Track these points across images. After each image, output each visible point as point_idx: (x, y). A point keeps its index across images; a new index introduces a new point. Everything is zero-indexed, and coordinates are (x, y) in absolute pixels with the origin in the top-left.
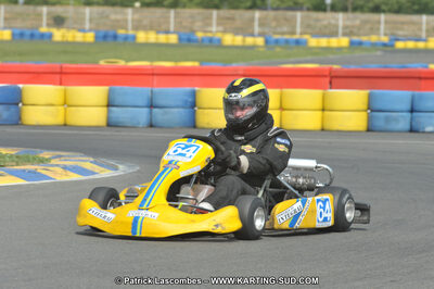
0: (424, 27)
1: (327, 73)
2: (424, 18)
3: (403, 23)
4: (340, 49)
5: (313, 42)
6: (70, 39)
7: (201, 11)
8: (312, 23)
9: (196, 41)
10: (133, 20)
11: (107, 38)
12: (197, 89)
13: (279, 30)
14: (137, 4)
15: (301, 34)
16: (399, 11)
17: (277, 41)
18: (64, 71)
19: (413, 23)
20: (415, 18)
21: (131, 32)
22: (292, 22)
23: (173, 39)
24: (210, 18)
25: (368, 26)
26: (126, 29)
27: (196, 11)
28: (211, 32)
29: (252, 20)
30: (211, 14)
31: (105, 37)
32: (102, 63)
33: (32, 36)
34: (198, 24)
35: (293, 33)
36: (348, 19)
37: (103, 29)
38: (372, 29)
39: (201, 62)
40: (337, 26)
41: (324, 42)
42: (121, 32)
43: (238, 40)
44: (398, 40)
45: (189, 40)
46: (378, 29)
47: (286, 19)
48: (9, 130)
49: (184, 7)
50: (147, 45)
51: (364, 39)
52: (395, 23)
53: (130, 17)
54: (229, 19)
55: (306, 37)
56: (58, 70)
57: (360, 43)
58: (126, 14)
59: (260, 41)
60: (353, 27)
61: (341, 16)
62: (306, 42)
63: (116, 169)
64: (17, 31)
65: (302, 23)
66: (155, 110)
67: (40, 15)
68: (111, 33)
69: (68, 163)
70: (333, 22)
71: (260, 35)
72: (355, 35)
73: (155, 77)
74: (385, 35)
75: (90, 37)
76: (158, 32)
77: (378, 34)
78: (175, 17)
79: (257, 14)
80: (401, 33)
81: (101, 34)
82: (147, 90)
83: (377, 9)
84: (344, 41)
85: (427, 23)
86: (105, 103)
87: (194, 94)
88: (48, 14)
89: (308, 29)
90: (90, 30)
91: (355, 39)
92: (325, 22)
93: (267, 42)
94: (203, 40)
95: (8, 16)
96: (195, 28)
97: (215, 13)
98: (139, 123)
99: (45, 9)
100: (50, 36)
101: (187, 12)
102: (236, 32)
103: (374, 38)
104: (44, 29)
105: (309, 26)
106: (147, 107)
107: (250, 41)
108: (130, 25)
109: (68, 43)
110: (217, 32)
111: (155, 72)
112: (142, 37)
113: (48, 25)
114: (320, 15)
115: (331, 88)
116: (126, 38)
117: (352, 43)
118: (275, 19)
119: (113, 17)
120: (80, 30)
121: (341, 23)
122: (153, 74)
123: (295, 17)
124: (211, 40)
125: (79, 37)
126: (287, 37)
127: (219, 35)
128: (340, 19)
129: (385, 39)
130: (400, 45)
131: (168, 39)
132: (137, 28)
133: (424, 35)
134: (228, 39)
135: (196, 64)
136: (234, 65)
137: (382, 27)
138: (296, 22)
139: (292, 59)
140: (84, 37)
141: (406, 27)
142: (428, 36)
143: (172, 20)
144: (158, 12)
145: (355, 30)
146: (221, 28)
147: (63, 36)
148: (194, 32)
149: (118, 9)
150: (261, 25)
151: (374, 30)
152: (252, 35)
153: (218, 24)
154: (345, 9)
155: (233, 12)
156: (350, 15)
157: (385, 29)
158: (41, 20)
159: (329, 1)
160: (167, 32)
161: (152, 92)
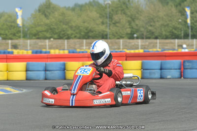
2: (177, 41)
3: (167, 43)
7: (79, 40)
8: (127, 44)
10: (49, 45)
13: (113, 47)
14: (52, 39)
15: (123, 49)
18: (8, 57)
19: (172, 43)
20: (172, 41)
21: (48, 50)
22: (118, 44)
23: (66, 52)
24: (83, 43)
25: (152, 45)
26: (45, 48)
27: (76, 40)
28: (83, 49)
31: (37, 52)
33: (4, 52)
34: (78, 46)
35: (119, 49)
36: (143, 42)
37: (36, 50)
38: (153, 46)
40: (138, 45)
42: (44, 50)
46: (157, 46)
47: (116, 43)
49: (73, 38)
52: (164, 43)
53: (47, 44)
55: (125, 50)
58: (46, 43)
60: (145, 45)
65: (123, 44)
67: (8, 44)
68: (39, 50)
70: (136, 43)
73: (49, 59)
74: (160, 48)
75: (30, 52)
76: (60, 50)
77: (157, 48)
80: (166, 47)
83: (156, 38)
85: (178, 43)
86: (25, 69)
88: (11, 43)
89: (125, 47)
90: (30, 50)
91: (146, 50)
92: (133, 44)
97: (84, 41)
98: (40, 78)
99: (10, 41)
100: (12, 53)
101: (71, 41)
104: (10, 50)
105: (126, 45)
108: (47, 47)
110: (86, 49)
112: (53, 52)
113: (11, 48)
114: (131, 41)
116: (46, 52)
118: (111, 43)
119: (40, 44)
120: (26, 50)
121: (140, 44)
123: (120, 42)
124: (83, 52)
125: (25, 52)
126: (117, 50)
128: (140, 42)
129: (159, 50)
131: (64, 52)
132: (51, 48)
133: (176, 48)
137: (158, 45)
138: (120, 43)
140: (27, 52)
141: (168, 45)
142: (178, 48)
143: (66, 44)
144: (60, 41)
145: (146, 47)
146: (88, 47)
147: (18, 52)
148: (76, 49)
149: (42, 40)
151: (154, 46)
153: (86, 46)
154: (142, 38)
156: (144, 40)
157: (160, 45)
158: (8, 46)
159: (135, 35)
160: (64, 50)
161: (46, 64)
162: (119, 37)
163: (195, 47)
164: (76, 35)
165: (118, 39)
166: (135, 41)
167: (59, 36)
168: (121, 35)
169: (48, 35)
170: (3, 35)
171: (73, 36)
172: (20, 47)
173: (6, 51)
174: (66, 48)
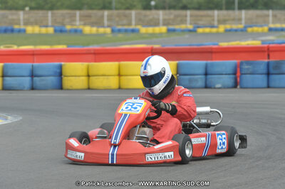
0: (216, 18)
1: (149, 51)
2: (216, 12)
3: (202, 16)
4: (161, 34)
5: (143, 30)
7: (69, 12)
8: (142, 17)
9: (66, 31)
10: (24, 20)
12: (63, 63)
13: (121, 23)
14: (27, 9)
15: (136, 25)
16: (199, 8)
17: (119, 31)
19: (208, 16)
20: (210, 12)
21: (22, 27)
22: (128, 17)
23: (51, 30)
24: (74, 16)
25: (179, 19)
26: (19, 24)
28: (75, 25)
29: (102, 16)
30: (75, 14)
31: (6, 31)
32: (2, 47)
34: (67, 20)
35: (130, 24)
36: (166, 14)
37: (4, 26)
40: (158, 19)
41: (150, 30)
42: (16, 27)
43: (94, 30)
44: (199, 27)
45: (61, 31)
46: (186, 21)
47: (125, 16)
49: (58, 9)
50: (33, 35)
51: (177, 27)
52: (197, 16)
53: (22, 17)
54: (87, 16)
55: (139, 27)
57: (174, 30)
58: (19, 15)
59: (108, 30)
60: (169, 20)
61: (161, 12)
62: (139, 30)
63: (6, 119)
65: (136, 17)
66: (35, 78)
68: (10, 27)
70: (156, 16)
71: (108, 26)
72: (171, 25)
73: (35, 56)
74: (191, 24)
76: (40, 26)
77: (186, 24)
78: (52, 16)
79: (106, 13)
80: (200, 23)
81: (3, 29)
83: (185, 8)
84: (164, 29)
85: (218, 16)
86: (1, 74)
87: (61, 67)
89: (140, 22)
91: (171, 27)
92: (151, 17)
93: (113, 31)
94: (70, 31)
96: (65, 23)
97: (78, 13)
98: (24, 87)
101: (59, 12)
102: (92, 25)
103: (183, 27)
105: (140, 20)
106: (29, 76)
107: (101, 30)
108: (22, 23)
110: (80, 25)
111: (35, 53)
112: (30, 30)
114: (148, 12)
116: (20, 31)
117: (169, 30)
118: (118, 16)
119: (10, 17)
121: (161, 18)
122: (33, 55)
123: (131, 14)
124: (76, 31)
126: (126, 27)
127: (81, 27)
128: (161, 14)
129: (190, 27)
130: (200, 30)
131: (47, 30)
132: (26, 24)
133: (216, 23)
135: (65, 47)
136: (91, 47)
137: (188, 18)
138: (131, 17)
141: (204, 19)
142: (218, 24)
143: (50, 18)
144: (40, 13)
145: (171, 22)
146: (82, 23)
148: (64, 25)
149: (14, 12)
150: (108, 20)
151: (183, 21)
152: (103, 26)
153: (80, 20)
154: (163, 8)
155: (90, 11)
156: (167, 12)
157: (191, 20)
159: (153, 3)
160: (47, 26)
161: (33, 66)
162: (128, 6)
163: (243, 22)
165: (128, 8)
166: (154, 12)
167: (37, 3)
168: (131, 2)
169: (21, 3)
171: (59, 4)
174: (50, 24)
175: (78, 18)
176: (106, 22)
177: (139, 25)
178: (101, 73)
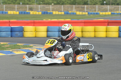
1: (107, 22)
4: (109, 15)
5: (101, 13)
6: (35, 14)
7: (70, 5)
8: (101, 8)
9: (69, 14)
10: (52, 8)
11: (45, 13)
13: (92, 10)
14: (53, 4)
15: (98, 11)
17: (91, 13)
18: (35, 22)
21: (51, 12)
22: (95, 8)
23: (63, 13)
25: (116, 9)
28: (73, 11)
29: (84, 8)
30: (73, 6)
31: (44, 13)
32: (44, 20)
33: (24, 13)
36: (110, 7)
37: (44, 11)
38: (117, 10)
39: (71, 19)
40: (107, 9)
41: (104, 13)
42: (49, 12)
43: (81, 13)
45: (67, 13)
46: (119, 10)
47: (93, 7)
48: (21, 38)
49: (65, 4)
50: (56, 15)
51: (115, 12)
53: (51, 8)
54: (78, 7)
55: (99, 12)
56: (33, 22)
57: (114, 13)
58: (50, 7)
59: (87, 13)
60: (112, 9)
61: (108, 6)
62: (99, 13)
64: (21, 12)
65: (98, 8)
67: (26, 7)
68: (46, 12)
69: (37, 47)
70: (106, 8)
71: (87, 12)
73: (60, 24)
75: (40, 13)
76: (59, 11)
78: (63, 6)
79: (86, 6)
81: (43, 12)
82: (58, 27)
83: (118, 4)
84: (110, 13)
86: (46, 31)
88: (29, 7)
90: (40, 11)
91: (113, 12)
92: (104, 8)
93: (88, 13)
94: (71, 13)
95: (18, 8)
96: (69, 10)
97: (74, 6)
99: (28, 6)
100: (29, 13)
101: (66, 6)
102: (80, 11)
103: (118, 12)
104: (28, 11)
105: (100, 9)
106: (58, 32)
107: (84, 13)
108: (51, 10)
109: (34, 15)
112: (54, 13)
113: (29, 10)
114: (103, 6)
115: (108, 26)
116: (50, 13)
117: (112, 13)
118: (91, 7)
119: (46, 7)
120: (37, 11)
121: (108, 8)
122: (59, 23)
124: (73, 13)
125: (37, 13)
126: (94, 12)
127: (75, 12)
128: (108, 7)
131: (61, 13)
132: (53, 10)
134: (78, 13)
135: (70, 20)
136: (80, 20)
137: (120, 9)
138: (96, 8)
139: (96, 18)
140: (39, 13)
143: (62, 8)
144: (58, 6)
146: (76, 10)
147: (33, 13)
148: (68, 11)
149: (47, 5)
150: (87, 9)
151: (118, 10)
152: (84, 12)
153: (75, 9)
154: (109, 4)
155: (79, 5)
156: (111, 6)
158: (27, 9)
159: (105, 2)
160: (61, 11)
161: (59, 28)
162: (95, 3)
164: (68, 1)
167: (57, 2)
168: (96, 2)
169: (50, 2)
170: (23, 1)
171: (66, 2)
172: (34, 10)
173: (25, 12)
175: (74, 8)
176: (86, 10)
177: (99, 11)
178: (87, 31)
